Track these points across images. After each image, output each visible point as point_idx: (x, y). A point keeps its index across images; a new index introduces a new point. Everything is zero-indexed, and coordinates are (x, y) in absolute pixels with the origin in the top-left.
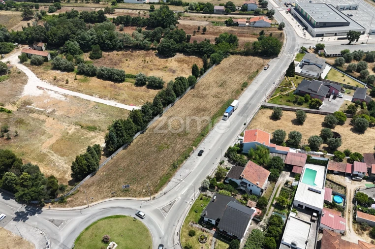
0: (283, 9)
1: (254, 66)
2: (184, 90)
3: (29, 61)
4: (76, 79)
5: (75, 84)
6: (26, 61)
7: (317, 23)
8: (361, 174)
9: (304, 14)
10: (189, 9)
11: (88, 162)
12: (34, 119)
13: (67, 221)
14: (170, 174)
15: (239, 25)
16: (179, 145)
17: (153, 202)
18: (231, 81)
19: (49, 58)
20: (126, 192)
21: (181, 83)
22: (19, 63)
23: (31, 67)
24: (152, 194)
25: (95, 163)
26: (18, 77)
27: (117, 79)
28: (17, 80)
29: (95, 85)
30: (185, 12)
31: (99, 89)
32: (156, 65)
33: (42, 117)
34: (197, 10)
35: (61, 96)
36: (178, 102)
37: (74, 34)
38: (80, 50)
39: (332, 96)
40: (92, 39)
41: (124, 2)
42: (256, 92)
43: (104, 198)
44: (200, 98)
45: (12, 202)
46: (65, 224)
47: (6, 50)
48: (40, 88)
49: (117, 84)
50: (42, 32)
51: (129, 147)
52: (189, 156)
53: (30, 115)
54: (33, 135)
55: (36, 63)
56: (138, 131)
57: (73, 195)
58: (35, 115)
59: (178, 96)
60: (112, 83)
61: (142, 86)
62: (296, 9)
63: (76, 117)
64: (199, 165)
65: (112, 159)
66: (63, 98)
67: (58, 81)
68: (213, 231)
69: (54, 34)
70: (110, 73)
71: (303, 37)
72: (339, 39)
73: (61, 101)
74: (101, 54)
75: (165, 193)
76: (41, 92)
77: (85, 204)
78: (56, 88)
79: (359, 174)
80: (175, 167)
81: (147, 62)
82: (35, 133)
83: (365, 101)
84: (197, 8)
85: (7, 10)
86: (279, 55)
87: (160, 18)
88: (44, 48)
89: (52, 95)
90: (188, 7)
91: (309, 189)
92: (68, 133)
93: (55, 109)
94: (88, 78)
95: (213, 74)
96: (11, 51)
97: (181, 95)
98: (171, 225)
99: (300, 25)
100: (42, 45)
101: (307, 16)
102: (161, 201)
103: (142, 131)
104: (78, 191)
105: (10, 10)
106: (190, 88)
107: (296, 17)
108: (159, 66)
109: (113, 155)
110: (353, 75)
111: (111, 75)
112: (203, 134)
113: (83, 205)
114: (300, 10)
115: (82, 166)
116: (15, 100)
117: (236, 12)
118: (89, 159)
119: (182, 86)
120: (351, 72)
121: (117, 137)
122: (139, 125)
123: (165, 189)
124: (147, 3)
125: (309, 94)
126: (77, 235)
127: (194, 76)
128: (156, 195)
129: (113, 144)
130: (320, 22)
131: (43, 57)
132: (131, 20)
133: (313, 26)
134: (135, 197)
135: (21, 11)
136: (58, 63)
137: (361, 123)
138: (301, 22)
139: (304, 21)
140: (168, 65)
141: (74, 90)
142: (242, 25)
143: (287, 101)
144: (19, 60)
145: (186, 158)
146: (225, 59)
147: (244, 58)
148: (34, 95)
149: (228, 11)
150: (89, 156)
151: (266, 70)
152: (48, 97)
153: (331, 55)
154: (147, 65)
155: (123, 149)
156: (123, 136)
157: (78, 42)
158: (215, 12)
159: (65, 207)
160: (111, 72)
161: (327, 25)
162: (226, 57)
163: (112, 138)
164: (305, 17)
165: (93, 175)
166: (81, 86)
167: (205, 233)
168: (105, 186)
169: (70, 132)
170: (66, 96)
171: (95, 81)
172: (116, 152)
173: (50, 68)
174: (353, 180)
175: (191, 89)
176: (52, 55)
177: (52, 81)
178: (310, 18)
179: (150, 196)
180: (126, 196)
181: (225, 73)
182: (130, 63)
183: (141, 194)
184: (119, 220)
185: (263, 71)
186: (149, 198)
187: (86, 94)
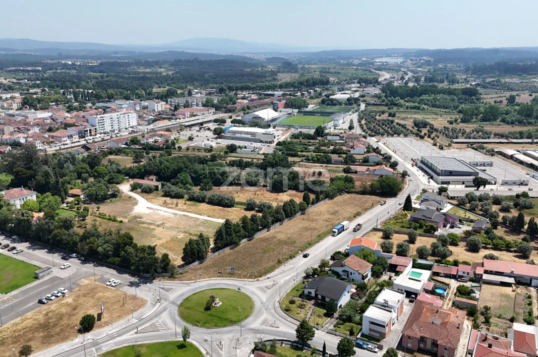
0: (409, 163)
1: (370, 202)
2: (293, 212)
3: (139, 190)
4: (185, 204)
5: (185, 207)
6: (136, 189)
7: (442, 171)
8: (466, 275)
9: (430, 165)
10: (305, 159)
11: (199, 247)
12: (144, 228)
13: (175, 289)
14: (275, 266)
15: (358, 173)
16: (285, 249)
17: (257, 282)
18: (343, 212)
19: (160, 187)
20: (231, 275)
21: (291, 204)
22: (129, 191)
23: (142, 194)
24: (256, 277)
25: (204, 250)
26: (129, 200)
27: (226, 203)
28: (128, 203)
29: (205, 208)
30: (300, 161)
31: (208, 211)
32: (266, 197)
33: (152, 227)
34: (314, 161)
35: (169, 214)
36: (286, 222)
37: (187, 168)
38: (192, 183)
39: (449, 225)
40: (204, 173)
41: (237, 153)
42: (369, 220)
43: (209, 277)
44: (310, 221)
45: (126, 276)
46: (174, 290)
47: (117, 181)
48: (150, 208)
49: (226, 209)
50: (155, 166)
51: (236, 249)
52: (294, 257)
53: (141, 225)
54: (144, 237)
55: (146, 191)
56: (245, 237)
57: (182, 274)
58: (145, 225)
59: (287, 217)
60: (222, 208)
61: (251, 211)
62: (422, 162)
63: (185, 228)
64: (304, 263)
65: (219, 254)
66: (173, 216)
67: (168, 204)
68: (313, 302)
69: (167, 168)
70: (220, 198)
71: (428, 184)
72: (466, 187)
73: (170, 218)
74: (212, 187)
75: (268, 278)
76: (151, 211)
77: (193, 280)
78: (165, 209)
79: (464, 275)
80: (280, 263)
81: (258, 195)
82: (145, 236)
83: (483, 230)
84: (314, 158)
85: (117, 155)
86: (398, 196)
87: (274, 161)
88: (154, 180)
89: (162, 213)
90: (305, 158)
91: (410, 279)
92: (177, 237)
93: (165, 222)
94: (198, 203)
95: (325, 205)
96: (122, 182)
97: (290, 217)
98: (272, 296)
99: (426, 175)
100: (154, 177)
101: (433, 167)
102: (264, 282)
103: (249, 239)
104: (187, 272)
105: (119, 155)
106: (299, 213)
107: (422, 169)
108: (270, 198)
109: (220, 251)
110: (476, 212)
111: (221, 200)
112: (310, 245)
113: (191, 280)
114: (426, 161)
115: (193, 249)
116: (126, 215)
117: (356, 163)
118: (200, 244)
119: (292, 207)
120: (475, 210)
121: (226, 235)
122: (247, 231)
123: (268, 276)
124: (261, 154)
125: (424, 220)
126: (185, 297)
127: (305, 202)
128: (260, 279)
129: (222, 240)
130: (445, 171)
131: (154, 186)
132: (244, 164)
133: (439, 175)
134: (240, 278)
135: (131, 156)
136: (170, 190)
137: (472, 241)
138: (426, 172)
139: (429, 171)
140: (279, 197)
141: (184, 210)
142: (361, 173)
143: (401, 227)
144: (130, 188)
145: (291, 258)
146: (339, 196)
147: (360, 196)
148: (144, 212)
149: (347, 161)
150: (201, 242)
151: (382, 205)
152: (158, 215)
153: (454, 197)
154: (258, 197)
155: (230, 249)
156: (231, 235)
157: (190, 175)
158: (333, 162)
159: (174, 280)
160: (222, 197)
161: (453, 174)
162: (340, 194)
163: (222, 233)
164: (430, 168)
165: (201, 263)
166: (190, 208)
167: (304, 303)
168: (211, 270)
169: (179, 237)
170: (175, 214)
171: (204, 206)
172: (224, 249)
173: (160, 195)
174: (458, 281)
175: (301, 214)
176: (163, 185)
177: (162, 204)
178: (435, 168)
179: (254, 279)
180: (231, 277)
181: (338, 206)
182: (240, 195)
183: (245, 277)
184: (224, 290)
185: (379, 206)
186: (253, 280)
187: (195, 213)
